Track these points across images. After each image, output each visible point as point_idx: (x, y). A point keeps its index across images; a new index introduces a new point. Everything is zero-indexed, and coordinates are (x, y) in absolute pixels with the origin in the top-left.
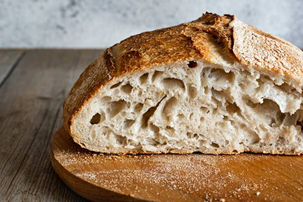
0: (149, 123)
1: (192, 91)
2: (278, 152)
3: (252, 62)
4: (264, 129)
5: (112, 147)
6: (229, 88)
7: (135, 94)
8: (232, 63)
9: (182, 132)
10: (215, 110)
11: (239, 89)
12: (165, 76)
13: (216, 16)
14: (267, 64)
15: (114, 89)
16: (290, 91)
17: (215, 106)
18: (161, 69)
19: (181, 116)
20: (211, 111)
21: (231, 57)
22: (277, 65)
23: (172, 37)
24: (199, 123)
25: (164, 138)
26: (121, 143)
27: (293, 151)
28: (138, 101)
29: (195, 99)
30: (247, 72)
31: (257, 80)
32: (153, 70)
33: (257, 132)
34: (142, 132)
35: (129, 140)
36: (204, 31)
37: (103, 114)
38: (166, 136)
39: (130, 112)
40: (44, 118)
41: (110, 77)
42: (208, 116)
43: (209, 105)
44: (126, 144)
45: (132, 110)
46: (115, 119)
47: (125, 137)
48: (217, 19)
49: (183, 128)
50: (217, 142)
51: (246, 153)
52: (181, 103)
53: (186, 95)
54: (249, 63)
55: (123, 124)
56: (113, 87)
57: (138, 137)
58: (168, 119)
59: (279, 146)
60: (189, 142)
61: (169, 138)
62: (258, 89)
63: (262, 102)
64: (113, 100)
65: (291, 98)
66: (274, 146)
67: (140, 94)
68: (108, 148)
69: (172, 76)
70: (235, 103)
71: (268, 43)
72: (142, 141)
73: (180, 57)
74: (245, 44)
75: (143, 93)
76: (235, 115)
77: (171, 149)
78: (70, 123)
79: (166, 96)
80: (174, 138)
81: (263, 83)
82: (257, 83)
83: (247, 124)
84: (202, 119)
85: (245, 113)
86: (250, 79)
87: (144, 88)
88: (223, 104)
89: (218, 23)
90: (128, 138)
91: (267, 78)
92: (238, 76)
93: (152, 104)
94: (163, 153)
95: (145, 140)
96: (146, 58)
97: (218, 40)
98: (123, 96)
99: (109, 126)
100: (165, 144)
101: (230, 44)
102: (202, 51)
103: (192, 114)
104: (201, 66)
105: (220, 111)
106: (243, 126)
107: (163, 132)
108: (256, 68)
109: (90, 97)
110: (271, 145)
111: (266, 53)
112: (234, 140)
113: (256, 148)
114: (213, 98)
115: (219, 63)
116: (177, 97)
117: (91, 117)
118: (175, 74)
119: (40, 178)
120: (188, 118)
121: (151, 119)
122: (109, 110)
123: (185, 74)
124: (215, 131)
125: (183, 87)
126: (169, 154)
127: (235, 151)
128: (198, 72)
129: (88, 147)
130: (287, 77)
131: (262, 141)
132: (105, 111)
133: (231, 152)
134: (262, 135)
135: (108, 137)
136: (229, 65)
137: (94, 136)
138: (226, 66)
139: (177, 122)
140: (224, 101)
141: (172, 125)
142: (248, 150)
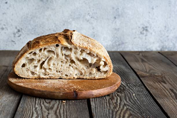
0: (43, 67)
1: (58, 55)
2: (89, 78)
3: (78, 44)
4: (84, 70)
5: (29, 76)
6: (70, 54)
7: (37, 56)
8: (71, 45)
9: (54, 70)
10: (66, 62)
11: (74, 54)
12: (48, 50)
13: (68, 30)
14: (83, 45)
15: (30, 55)
16: (92, 56)
17: (66, 61)
18: (47, 47)
19: (54, 64)
20: (65, 63)
21: (71, 43)
22: (87, 46)
23: (51, 37)
24: (61, 67)
25: (48, 72)
26: (33, 75)
27: (94, 77)
28: (39, 59)
29: (59, 58)
30: (76, 48)
31: (80, 51)
32: (43, 47)
33: (81, 71)
34: (40, 70)
35: (36, 73)
36: (63, 35)
37: (26, 64)
38: (49, 72)
39: (35, 63)
40: (5, 72)
41: (28, 50)
42: (64, 65)
43: (64, 61)
44: (34, 75)
45: (36, 62)
46: (30, 65)
47: (34, 72)
48: (68, 31)
49: (55, 69)
50: (67, 74)
51: (78, 78)
52: (54, 60)
53: (55, 56)
54: (77, 45)
55: (33, 67)
56: (29, 54)
57: (39, 72)
58: (49, 65)
59: (90, 76)
60: (57, 74)
61: (50, 73)
62: (81, 54)
63: (82, 59)
64: (29, 58)
65: (93, 58)
66: (88, 76)
67: (39, 56)
68: (28, 76)
69: (50, 50)
70: (73, 60)
71: (85, 39)
72: (40, 74)
73: (53, 43)
74: (77, 39)
75: (40, 56)
76: (73, 64)
77: (51, 77)
78: (14, 67)
79: (48, 57)
80: (52, 73)
81: (83, 52)
82: (80, 52)
83: (78, 67)
84: (62, 65)
85: (77, 63)
86: (77, 51)
87: (40, 54)
88: (69, 60)
89: (68, 32)
90: (35, 72)
91: (84, 51)
92: (73, 50)
93: (43, 60)
94: (48, 79)
95: (41, 73)
96: (41, 43)
97: (67, 37)
98: (33, 57)
99: (28, 68)
100: (49, 75)
101: (70, 38)
102: (61, 41)
103: (58, 64)
104: (60, 46)
105: (68, 63)
106: (76, 68)
107: (48, 70)
108: (79, 47)
109: (21, 57)
110: (87, 75)
111: (83, 42)
112: (73, 73)
113: (81, 77)
114: (65, 58)
115: (66, 45)
116: (52, 57)
117: (22, 65)
118: (51, 49)
119: (3, 88)
120: (57, 65)
121: (43, 65)
122: (28, 62)
123: (55, 49)
124: (66, 70)
125: (55, 54)
126: (50, 79)
127: (74, 78)
128: (59, 48)
129: (20, 76)
130: (90, 50)
131: (83, 74)
132: (27, 63)
133: (72, 78)
134: (83, 71)
135: (28, 72)
136: (70, 46)
137: (23, 72)
138: (69, 46)
139: (53, 66)
140: (69, 59)
141: (51, 68)
142: (79, 77)
